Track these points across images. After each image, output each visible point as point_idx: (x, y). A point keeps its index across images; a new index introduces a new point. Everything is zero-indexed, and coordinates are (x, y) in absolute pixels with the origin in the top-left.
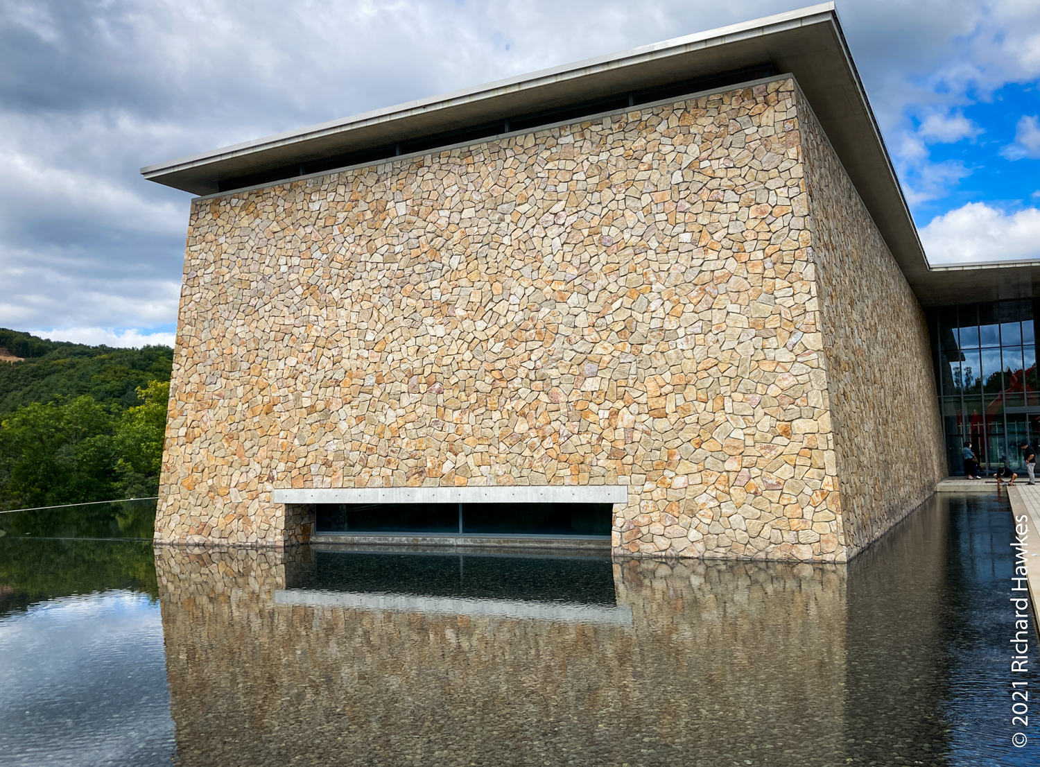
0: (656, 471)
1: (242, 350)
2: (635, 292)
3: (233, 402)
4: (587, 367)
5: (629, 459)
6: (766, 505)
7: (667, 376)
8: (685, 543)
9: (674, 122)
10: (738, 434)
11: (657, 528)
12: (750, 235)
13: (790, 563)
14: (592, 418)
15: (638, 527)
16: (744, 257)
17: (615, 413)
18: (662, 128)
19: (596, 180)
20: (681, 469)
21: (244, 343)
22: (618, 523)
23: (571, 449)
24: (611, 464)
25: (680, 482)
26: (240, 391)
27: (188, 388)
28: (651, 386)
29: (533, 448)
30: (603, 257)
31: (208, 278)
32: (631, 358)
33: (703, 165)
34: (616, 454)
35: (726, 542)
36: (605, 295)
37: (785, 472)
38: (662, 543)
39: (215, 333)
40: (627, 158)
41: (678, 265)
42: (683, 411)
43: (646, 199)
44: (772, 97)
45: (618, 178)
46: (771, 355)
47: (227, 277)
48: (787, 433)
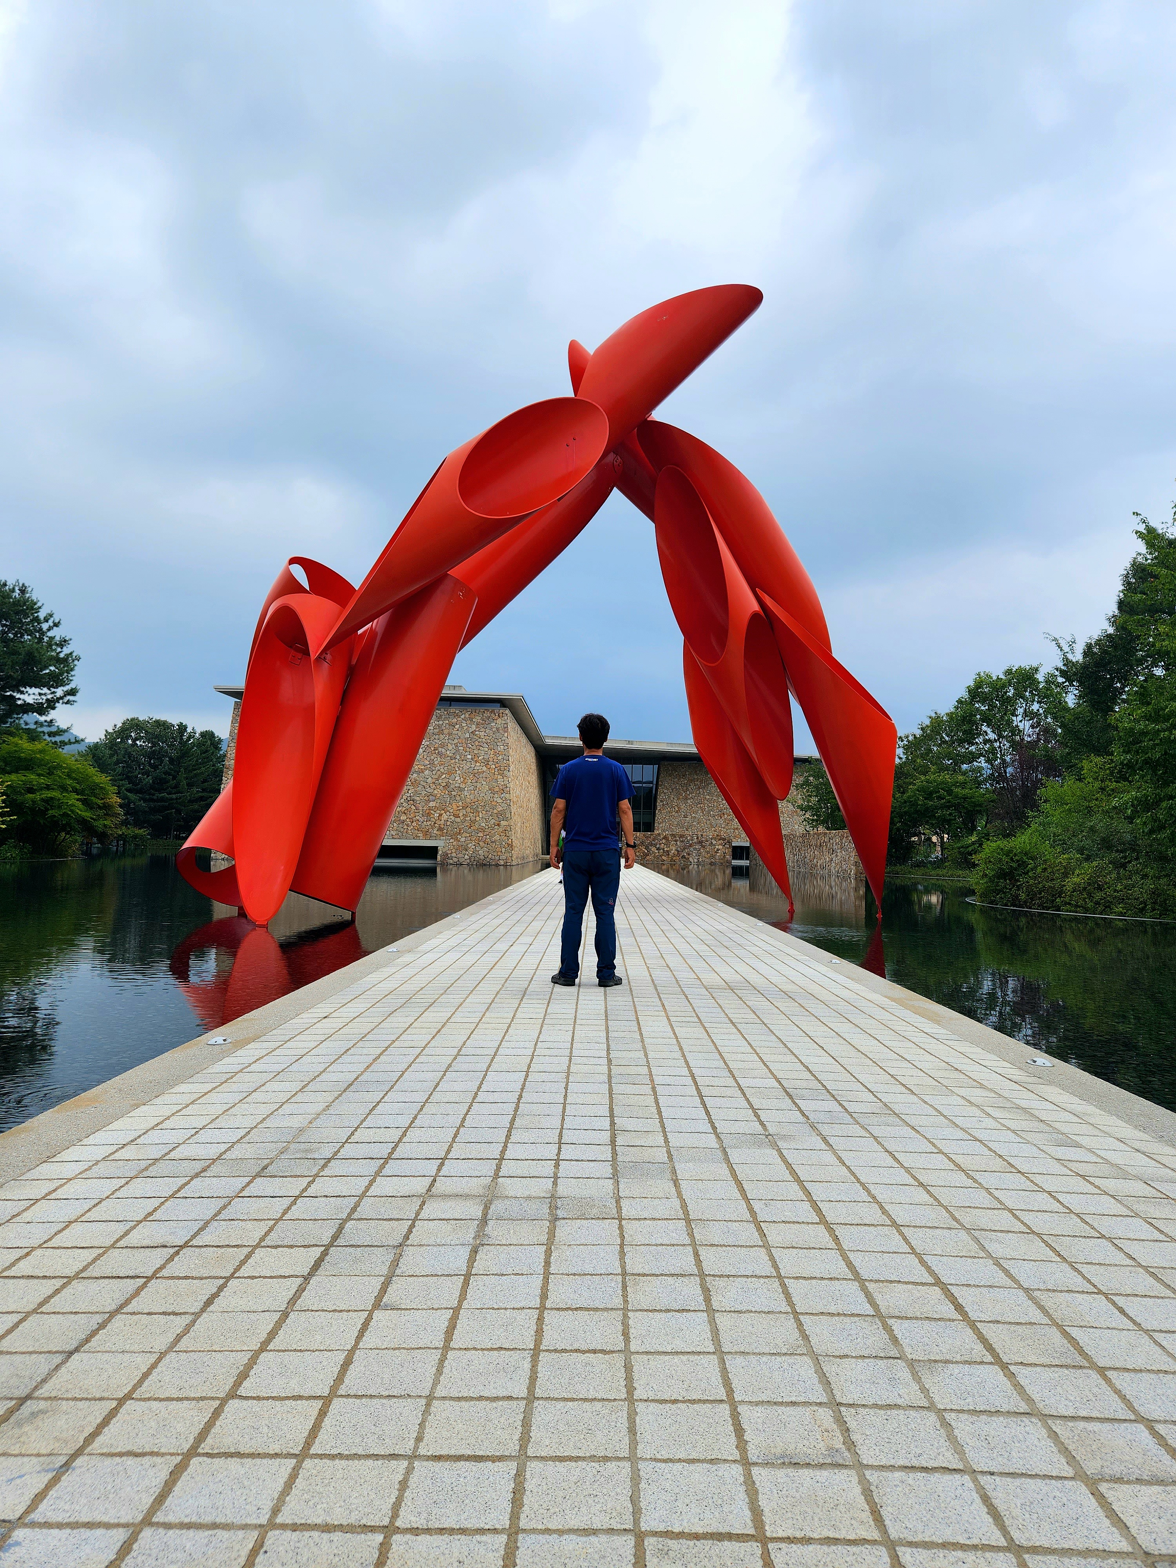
0: (454, 836)
2: (450, 773)
4: (431, 797)
5: (445, 831)
6: (490, 848)
7: (460, 803)
8: (463, 860)
9: (467, 716)
10: (483, 825)
11: (453, 855)
12: (491, 759)
13: (497, 865)
14: (432, 816)
15: (447, 854)
16: (489, 767)
17: (441, 815)
18: (463, 716)
19: (438, 730)
20: (463, 835)
22: (440, 852)
23: (423, 826)
24: (438, 833)
25: (463, 839)
28: (455, 807)
29: (408, 825)
30: (439, 759)
32: (448, 796)
33: (477, 733)
34: (440, 829)
35: (477, 859)
36: (439, 772)
37: (497, 837)
38: (455, 860)
40: (449, 725)
41: (466, 766)
42: (465, 816)
43: (456, 741)
44: (501, 715)
45: (446, 732)
46: (495, 800)
48: (499, 825)
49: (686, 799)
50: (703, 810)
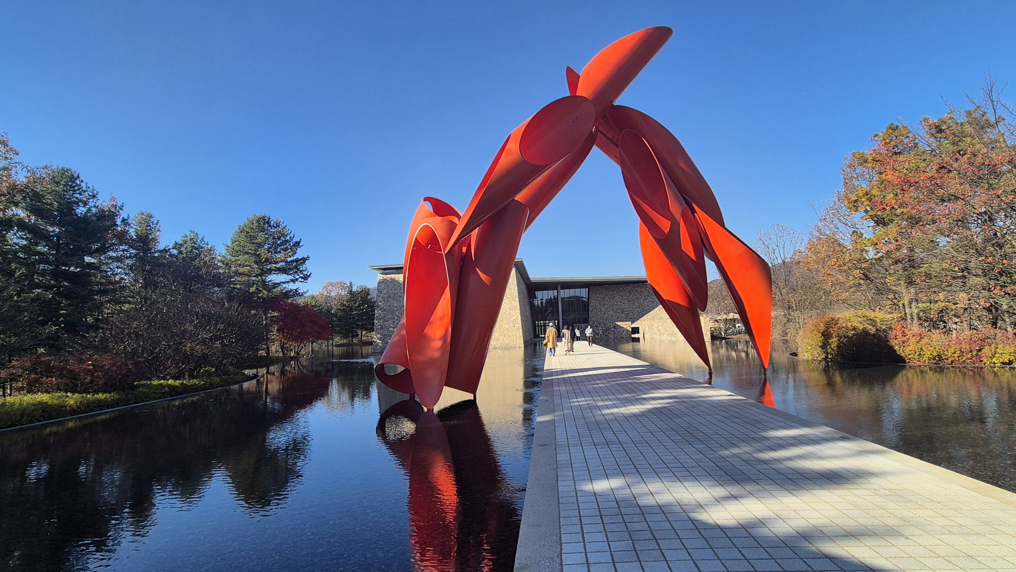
1: (396, 309)
3: (394, 320)
21: (396, 307)
26: (396, 318)
27: (381, 317)
31: (385, 292)
35: (505, 345)
37: (514, 333)
39: (388, 305)
46: (512, 313)
47: (391, 292)
49: (604, 305)
50: (613, 310)
